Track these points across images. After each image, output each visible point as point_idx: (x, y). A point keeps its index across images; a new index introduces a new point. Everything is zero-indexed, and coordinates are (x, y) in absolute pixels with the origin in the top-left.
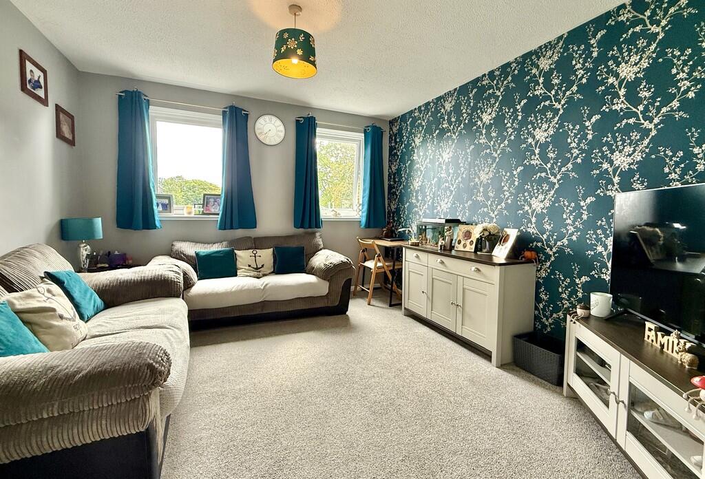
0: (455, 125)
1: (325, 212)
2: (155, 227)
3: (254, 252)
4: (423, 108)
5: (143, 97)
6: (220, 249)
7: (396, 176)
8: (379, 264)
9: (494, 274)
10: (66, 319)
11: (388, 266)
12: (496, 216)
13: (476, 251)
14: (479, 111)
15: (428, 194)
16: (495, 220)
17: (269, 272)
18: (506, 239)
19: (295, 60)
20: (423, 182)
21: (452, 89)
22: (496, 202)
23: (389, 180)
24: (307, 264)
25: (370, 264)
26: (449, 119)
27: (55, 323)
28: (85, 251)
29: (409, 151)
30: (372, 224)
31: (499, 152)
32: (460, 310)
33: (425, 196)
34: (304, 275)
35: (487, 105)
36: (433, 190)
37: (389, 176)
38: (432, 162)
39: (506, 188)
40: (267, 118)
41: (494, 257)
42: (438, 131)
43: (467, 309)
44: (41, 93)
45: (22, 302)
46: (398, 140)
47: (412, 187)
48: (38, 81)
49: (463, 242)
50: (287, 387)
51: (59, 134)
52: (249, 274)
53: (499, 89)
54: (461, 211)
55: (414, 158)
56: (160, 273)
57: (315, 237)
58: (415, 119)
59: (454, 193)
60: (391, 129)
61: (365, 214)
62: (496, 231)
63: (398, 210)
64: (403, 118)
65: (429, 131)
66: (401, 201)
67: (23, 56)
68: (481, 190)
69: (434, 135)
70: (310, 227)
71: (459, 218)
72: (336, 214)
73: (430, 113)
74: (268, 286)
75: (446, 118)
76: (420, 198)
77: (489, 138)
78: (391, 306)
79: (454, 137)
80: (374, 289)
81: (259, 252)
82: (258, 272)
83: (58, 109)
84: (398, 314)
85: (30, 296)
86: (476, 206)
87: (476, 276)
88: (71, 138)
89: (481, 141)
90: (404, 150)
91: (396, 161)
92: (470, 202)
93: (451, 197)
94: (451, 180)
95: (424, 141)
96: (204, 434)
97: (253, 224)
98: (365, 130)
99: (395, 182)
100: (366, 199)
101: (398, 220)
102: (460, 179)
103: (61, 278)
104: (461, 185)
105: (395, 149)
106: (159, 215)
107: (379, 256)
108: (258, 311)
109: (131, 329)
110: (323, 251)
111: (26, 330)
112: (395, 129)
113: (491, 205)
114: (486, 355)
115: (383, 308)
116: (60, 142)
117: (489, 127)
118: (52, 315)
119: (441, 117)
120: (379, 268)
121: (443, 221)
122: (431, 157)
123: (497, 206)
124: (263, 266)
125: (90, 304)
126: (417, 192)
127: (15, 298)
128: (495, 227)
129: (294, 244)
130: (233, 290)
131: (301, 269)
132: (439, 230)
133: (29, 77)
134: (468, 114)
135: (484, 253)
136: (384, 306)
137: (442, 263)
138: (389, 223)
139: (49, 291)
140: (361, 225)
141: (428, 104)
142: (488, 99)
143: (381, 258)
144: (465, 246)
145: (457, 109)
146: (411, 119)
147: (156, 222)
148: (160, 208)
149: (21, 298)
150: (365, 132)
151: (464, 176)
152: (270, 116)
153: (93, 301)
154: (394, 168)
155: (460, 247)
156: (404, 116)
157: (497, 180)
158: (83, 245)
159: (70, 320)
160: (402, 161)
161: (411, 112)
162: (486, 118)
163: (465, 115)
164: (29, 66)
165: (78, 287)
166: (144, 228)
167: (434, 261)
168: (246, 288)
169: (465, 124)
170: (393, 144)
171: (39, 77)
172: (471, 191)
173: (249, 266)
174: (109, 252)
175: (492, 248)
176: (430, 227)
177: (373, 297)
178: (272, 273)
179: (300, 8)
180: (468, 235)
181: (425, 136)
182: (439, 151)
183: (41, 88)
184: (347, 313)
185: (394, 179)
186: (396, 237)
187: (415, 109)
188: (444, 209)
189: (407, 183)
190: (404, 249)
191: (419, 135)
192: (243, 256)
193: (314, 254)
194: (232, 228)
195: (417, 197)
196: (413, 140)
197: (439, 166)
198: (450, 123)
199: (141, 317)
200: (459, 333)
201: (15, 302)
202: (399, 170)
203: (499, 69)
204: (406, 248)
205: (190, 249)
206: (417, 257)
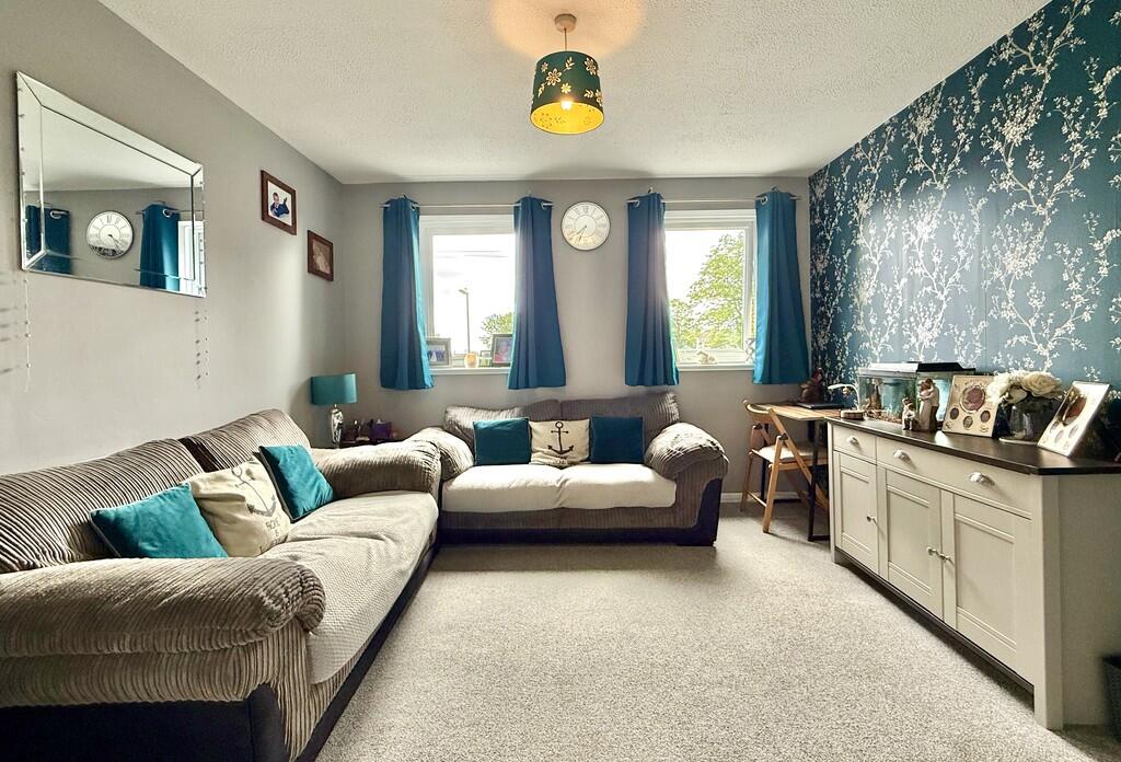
0: (941, 161)
1: (685, 357)
2: (424, 386)
3: (559, 425)
4: (871, 141)
5: (411, 204)
6: (509, 419)
7: (825, 281)
8: (786, 454)
9: (1029, 493)
10: (258, 512)
11: (805, 459)
12: (1051, 353)
13: (996, 435)
14: (994, 121)
15: (889, 311)
16: (1049, 364)
17: (581, 458)
18: (1073, 407)
19: (567, 104)
20: (879, 287)
21: (930, 87)
22: (1050, 321)
23: (813, 291)
24: (647, 447)
25: (768, 453)
26: (927, 150)
27: (241, 516)
28: (337, 419)
29: (849, 231)
30: (776, 376)
31: (1050, 203)
32: (949, 570)
33: (882, 317)
34: (639, 467)
35: (1014, 102)
36: (900, 303)
37: (813, 281)
38: (895, 245)
39: (1074, 286)
40: (580, 207)
41: (1044, 453)
42: (904, 181)
43: (969, 570)
44: (287, 219)
45: (209, 486)
46: (826, 212)
47: (856, 300)
48: (284, 205)
49: (962, 415)
50: (553, 668)
51: (312, 268)
52: (546, 461)
53: (1041, 60)
54: (963, 345)
55: (859, 242)
56: (405, 454)
57: (663, 400)
58: (857, 165)
59: (944, 306)
60: (813, 192)
61: (761, 357)
62: (1048, 390)
63: (831, 347)
64: (834, 167)
65: (886, 184)
66: (836, 330)
67: (265, 178)
68: (1010, 294)
69: (897, 189)
70: (655, 383)
71: (960, 361)
72: (706, 358)
73: (886, 148)
74: (567, 483)
75: (920, 150)
76: (873, 321)
77: (1022, 173)
78: (812, 539)
79: (940, 186)
80: (776, 501)
81: (567, 425)
82: (563, 458)
83: (312, 236)
84: (822, 558)
85: (221, 479)
86: (997, 333)
87: (984, 494)
88: (328, 272)
89: (1003, 186)
90: (838, 228)
91: (824, 253)
92: (982, 325)
93: (940, 315)
94: (938, 279)
95: (877, 205)
96: (399, 720)
97: (561, 380)
98: (758, 203)
99: (824, 293)
100: (764, 329)
101: (832, 368)
102: (957, 274)
103: (277, 455)
104: (961, 287)
105: (822, 228)
106: (429, 369)
107: (784, 438)
108: (551, 525)
109: (339, 534)
110: (678, 425)
111: (201, 522)
112: (820, 192)
113: (1038, 329)
114: (1020, 691)
115: (794, 541)
116: (311, 276)
117: (1020, 152)
118: (239, 506)
119: (909, 151)
120: (787, 461)
121: (915, 367)
122: (893, 236)
123: (1053, 328)
124: (571, 448)
125: (310, 493)
126: (867, 310)
127: (202, 480)
128: (1044, 379)
129: (627, 413)
130: (513, 486)
131: (637, 456)
132: (904, 386)
133: (271, 201)
134: (970, 132)
135: (1017, 439)
136: (797, 537)
137: (905, 458)
138: (815, 373)
139: (249, 473)
140: (754, 379)
141: (882, 128)
142: (1016, 88)
143: (789, 442)
144: (968, 423)
145: (944, 128)
146: (849, 167)
147: (426, 379)
148: (434, 359)
149: (209, 480)
150: (758, 206)
151: (967, 267)
152: (585, 204)
153: (315, 489)
154: (820, 267)
155: (957, 426)
156: (836, 163)
157: (1050, 267)
158: (334, 411)
159: (263, 513)
160: (837, 250)
161: (850, 152)
162: (1013, 132)
163: (963, 135)
164: (272, 188)
165: (298, 469)
166: (411, 388)
167: (890, 454)
168: (531, 484)
169: (963, 156)
170: (817, 221)
171: (285, 201)
172: (986, 297)
173: (550, 447)
174: (372, 421)
175: (1038, 431)
176: (890, 381)
177: (775, 516)
178: (587, 460)
179: (572, 18)
180: (977, 397)
181: (878, 195)
182: (909, 222)
183: (288, 212)
184: (715, 544)
185: (822, 286)
186: (829, 401)
187: (857, 145)
188: (926, 342)
189: (846, 293)
190: (829, 426)
191: (866, 196)
192: (542, 431)
193: (660, 430)
194: (527, 386)
195: (866, 319)
196: (855, 207)
197: (910, 252)
198: (929, 158)
199: (360, 517)
200: (950, 621)
201: (201, 484)
202: (830, 269)
203: (1040, 14)
204: (834, 423)
205: (467, 418)
206: (855, 443)
